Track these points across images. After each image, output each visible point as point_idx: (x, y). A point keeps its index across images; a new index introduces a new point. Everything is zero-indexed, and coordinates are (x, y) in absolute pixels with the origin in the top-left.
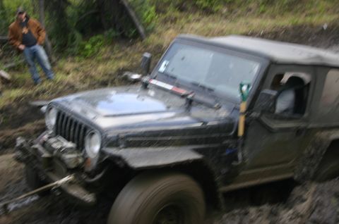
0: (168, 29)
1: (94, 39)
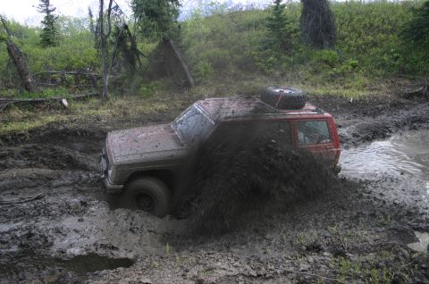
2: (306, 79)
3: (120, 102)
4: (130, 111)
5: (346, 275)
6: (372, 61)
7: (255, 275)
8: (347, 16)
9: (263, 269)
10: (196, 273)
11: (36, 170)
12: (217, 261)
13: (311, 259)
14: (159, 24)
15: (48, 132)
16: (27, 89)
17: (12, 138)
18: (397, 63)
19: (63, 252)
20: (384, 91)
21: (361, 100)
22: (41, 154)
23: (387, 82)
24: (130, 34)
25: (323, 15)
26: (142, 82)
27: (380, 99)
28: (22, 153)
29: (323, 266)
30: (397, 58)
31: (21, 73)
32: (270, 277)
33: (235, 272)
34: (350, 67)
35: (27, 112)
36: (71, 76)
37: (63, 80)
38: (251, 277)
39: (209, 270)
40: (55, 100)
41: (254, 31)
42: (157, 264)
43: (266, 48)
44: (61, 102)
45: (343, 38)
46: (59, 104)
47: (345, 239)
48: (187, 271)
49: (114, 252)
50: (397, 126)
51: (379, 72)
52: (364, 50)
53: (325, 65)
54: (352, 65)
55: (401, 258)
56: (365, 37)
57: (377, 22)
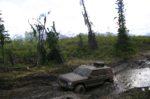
0: (69, 61)
1: (51, 62)
6: (108, 53)
18: (115, 53)
30: (114, 52)
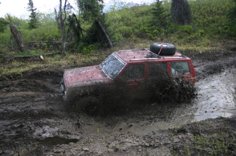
2: (175, 42)
3: (72, 56)
4: (77, 61)
5: (201, 145)
6: (212, 31)
7: (148, 145)
8: (197, 7)
9: (153, 142)
10: (114, 145)
11: (26, 93)
12: (127, 138)
13: (180, 137)
14: (93, 13)
15: (33, 73)
16: (21, 51)
17: (13, 77)
18: (227, 31)
19: (40, 136)
20: (219, 47)
21: (206, 52)
22: (28, 85)
23: (221, 42)
24: (77, 19)
25: (184, 6)
26: (84, 45)
27: (217, 51)
28: (18, 84)
29: (187, 140)
30: (226, 28)
31: (18, 42)
32: (157, 147)
33: (137, 144)
34: (199, 34)
35: (21, 63)
36: (45, 44)
37: (41, 45)
38: (146, 146)
39: (122, 143)
40: (36, 56)
41: (145, 16)
42: (92, 140)
43: (152, 25)
44: (40, 57)
45: (195, 19)
46: (38, 58)
47: (200, 126)
48: (109, 144)
49: (69, 136)
50: (228, 65)
51: (216, 36)
52: (208, 25)
53: (185, 33)
54: (201, 33)
55: (233, 136)
56: (207, 17)
57: (214, 9)
